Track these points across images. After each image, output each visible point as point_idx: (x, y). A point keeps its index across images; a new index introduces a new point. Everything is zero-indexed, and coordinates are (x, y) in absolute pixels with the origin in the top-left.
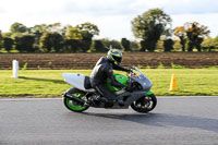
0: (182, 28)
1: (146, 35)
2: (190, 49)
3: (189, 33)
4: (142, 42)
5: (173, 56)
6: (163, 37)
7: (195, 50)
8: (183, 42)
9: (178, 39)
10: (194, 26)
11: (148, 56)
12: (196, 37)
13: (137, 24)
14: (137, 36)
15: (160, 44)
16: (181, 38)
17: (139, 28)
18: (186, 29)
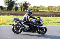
0: (21, 3)
1: (9, 5)
2: (24, 10)
3: (24, 5)
4: (7, 7)
5: (18, 12)
6: (15, 6)
7: (25, 10)
8: (21, 7)
9: (20, 6)
10: (25, 2)
11: (9, 12)
12: (26, 6)
13: (5, 1)
14: (6, 5)
15: (14, 8)
16: (21, 6)
17: (6, 2)
18: (23, 3)
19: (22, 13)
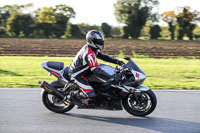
0: (172, 13)
1: (129, 19)
2: (180, 38)
3: (179, 19)
4: (125, 28)
5: (159, 44)
6: (149, 23)
7: (186, 38)
8: (172, 28)
9: (166, 25)
10: (185, 10)
11: (131, 43)
12: (187, 23)
13: (119, 6)
14: (120, 21)
15: (146, 30)
16: (170, 24)
17: (122, 12)
18: (177, 14)
19: (175, 46)
